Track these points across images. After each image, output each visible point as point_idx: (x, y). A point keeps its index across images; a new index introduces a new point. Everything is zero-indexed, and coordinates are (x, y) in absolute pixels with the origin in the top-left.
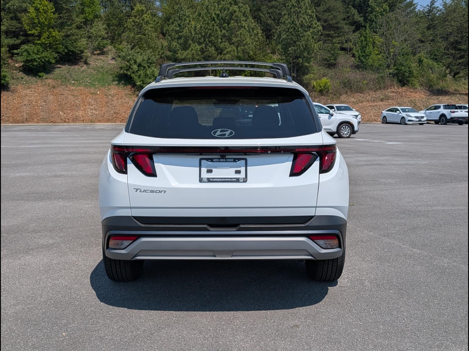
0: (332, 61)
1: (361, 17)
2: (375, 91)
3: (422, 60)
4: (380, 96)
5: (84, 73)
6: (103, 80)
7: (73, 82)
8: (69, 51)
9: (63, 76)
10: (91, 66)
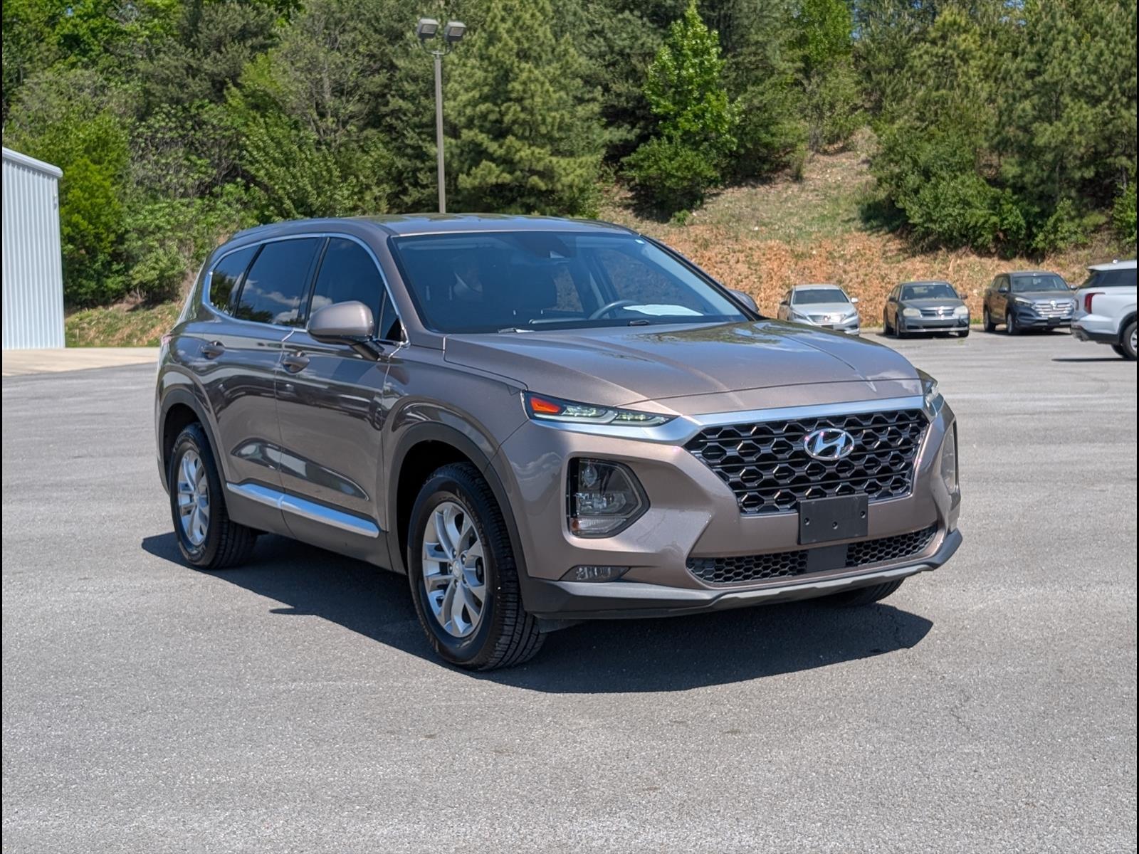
5: (789, 204)
6: (835, 219)
7: (757, 228)
9: (733, 216)
10: (809, 185)
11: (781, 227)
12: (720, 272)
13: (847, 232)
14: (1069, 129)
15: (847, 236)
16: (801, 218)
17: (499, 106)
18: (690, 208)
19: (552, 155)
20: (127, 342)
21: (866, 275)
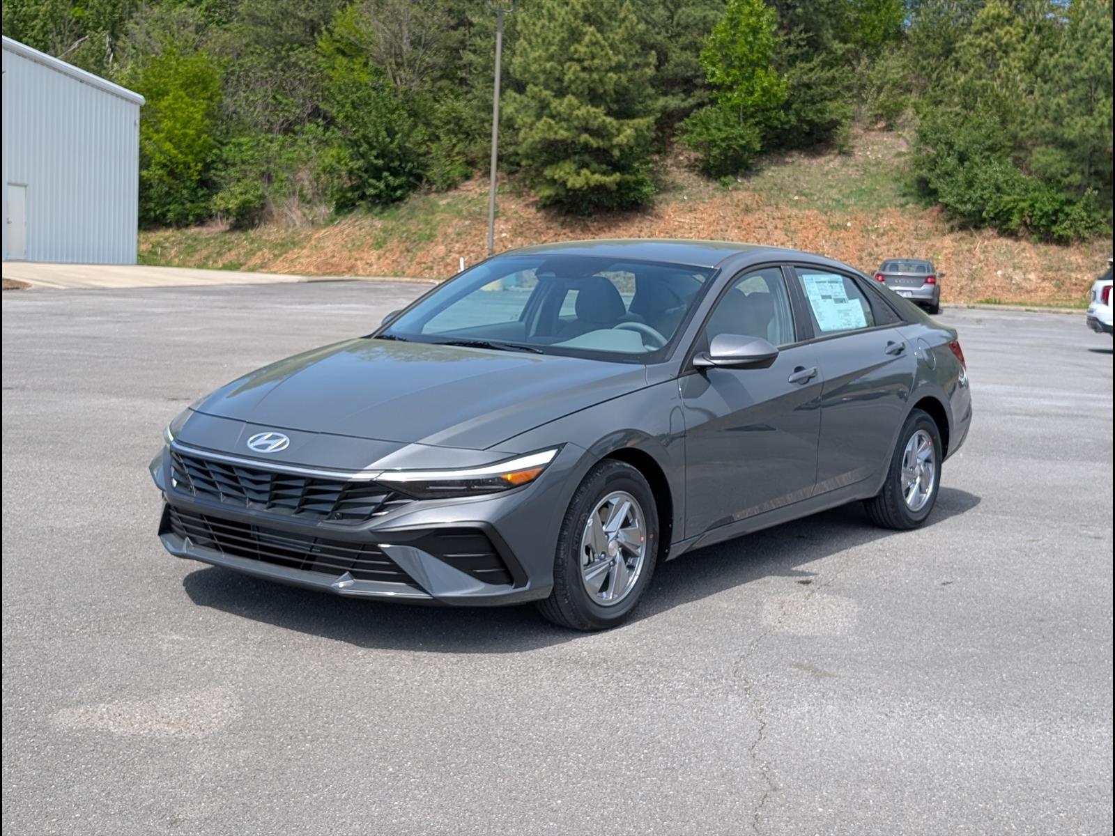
5: (830, 177)
6: (872, 194)
7: (796, 198)
8: (801, 120)
9: (776, 185)
10: (851, 161)
11: (819, 198)
12: (758, 237)
13: (882, 207)
14: (1099, 123)
15: (881, 211)
16: (840, 191)
17: (561, 64)
18: (735, 174)
19: (606, 115)
20: (202, 265)
21: (897, 249)
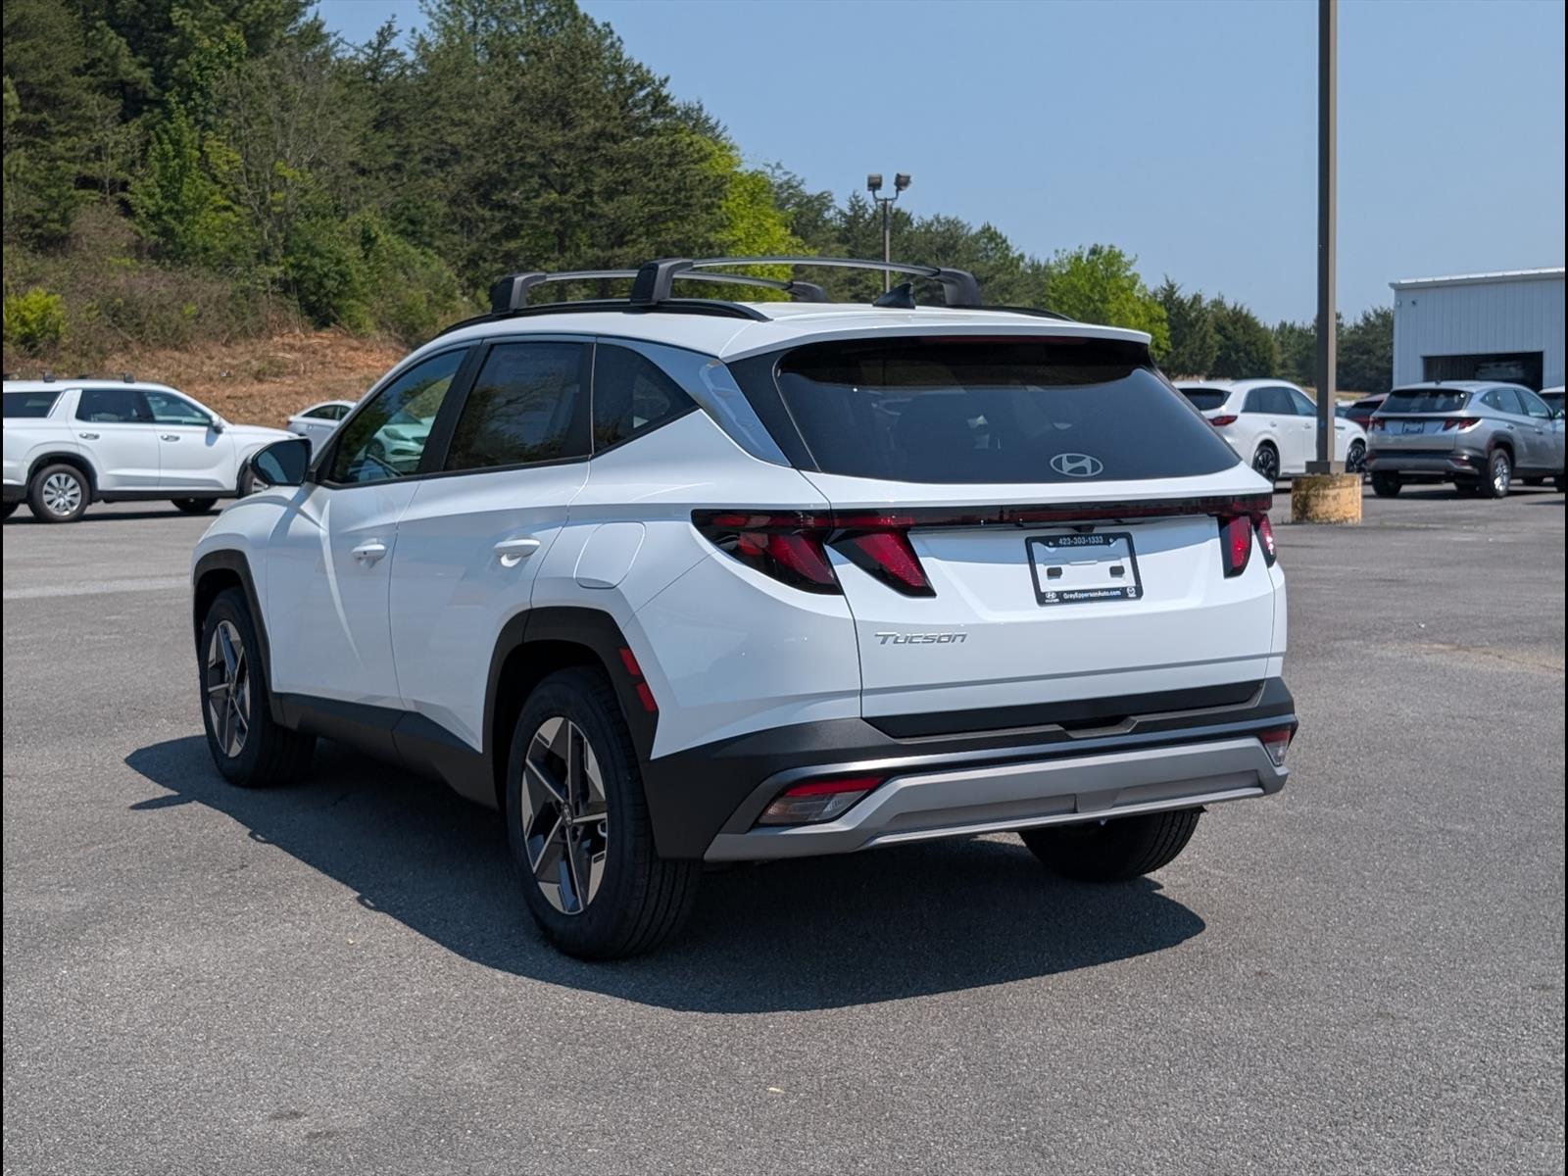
0: (53, 226)
1: (143, 66)
2: (227, 344)
3: (373, 235)
4: (248, 362)
